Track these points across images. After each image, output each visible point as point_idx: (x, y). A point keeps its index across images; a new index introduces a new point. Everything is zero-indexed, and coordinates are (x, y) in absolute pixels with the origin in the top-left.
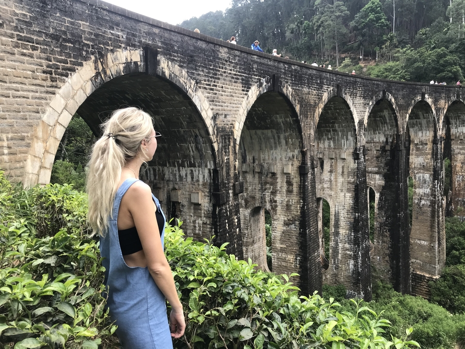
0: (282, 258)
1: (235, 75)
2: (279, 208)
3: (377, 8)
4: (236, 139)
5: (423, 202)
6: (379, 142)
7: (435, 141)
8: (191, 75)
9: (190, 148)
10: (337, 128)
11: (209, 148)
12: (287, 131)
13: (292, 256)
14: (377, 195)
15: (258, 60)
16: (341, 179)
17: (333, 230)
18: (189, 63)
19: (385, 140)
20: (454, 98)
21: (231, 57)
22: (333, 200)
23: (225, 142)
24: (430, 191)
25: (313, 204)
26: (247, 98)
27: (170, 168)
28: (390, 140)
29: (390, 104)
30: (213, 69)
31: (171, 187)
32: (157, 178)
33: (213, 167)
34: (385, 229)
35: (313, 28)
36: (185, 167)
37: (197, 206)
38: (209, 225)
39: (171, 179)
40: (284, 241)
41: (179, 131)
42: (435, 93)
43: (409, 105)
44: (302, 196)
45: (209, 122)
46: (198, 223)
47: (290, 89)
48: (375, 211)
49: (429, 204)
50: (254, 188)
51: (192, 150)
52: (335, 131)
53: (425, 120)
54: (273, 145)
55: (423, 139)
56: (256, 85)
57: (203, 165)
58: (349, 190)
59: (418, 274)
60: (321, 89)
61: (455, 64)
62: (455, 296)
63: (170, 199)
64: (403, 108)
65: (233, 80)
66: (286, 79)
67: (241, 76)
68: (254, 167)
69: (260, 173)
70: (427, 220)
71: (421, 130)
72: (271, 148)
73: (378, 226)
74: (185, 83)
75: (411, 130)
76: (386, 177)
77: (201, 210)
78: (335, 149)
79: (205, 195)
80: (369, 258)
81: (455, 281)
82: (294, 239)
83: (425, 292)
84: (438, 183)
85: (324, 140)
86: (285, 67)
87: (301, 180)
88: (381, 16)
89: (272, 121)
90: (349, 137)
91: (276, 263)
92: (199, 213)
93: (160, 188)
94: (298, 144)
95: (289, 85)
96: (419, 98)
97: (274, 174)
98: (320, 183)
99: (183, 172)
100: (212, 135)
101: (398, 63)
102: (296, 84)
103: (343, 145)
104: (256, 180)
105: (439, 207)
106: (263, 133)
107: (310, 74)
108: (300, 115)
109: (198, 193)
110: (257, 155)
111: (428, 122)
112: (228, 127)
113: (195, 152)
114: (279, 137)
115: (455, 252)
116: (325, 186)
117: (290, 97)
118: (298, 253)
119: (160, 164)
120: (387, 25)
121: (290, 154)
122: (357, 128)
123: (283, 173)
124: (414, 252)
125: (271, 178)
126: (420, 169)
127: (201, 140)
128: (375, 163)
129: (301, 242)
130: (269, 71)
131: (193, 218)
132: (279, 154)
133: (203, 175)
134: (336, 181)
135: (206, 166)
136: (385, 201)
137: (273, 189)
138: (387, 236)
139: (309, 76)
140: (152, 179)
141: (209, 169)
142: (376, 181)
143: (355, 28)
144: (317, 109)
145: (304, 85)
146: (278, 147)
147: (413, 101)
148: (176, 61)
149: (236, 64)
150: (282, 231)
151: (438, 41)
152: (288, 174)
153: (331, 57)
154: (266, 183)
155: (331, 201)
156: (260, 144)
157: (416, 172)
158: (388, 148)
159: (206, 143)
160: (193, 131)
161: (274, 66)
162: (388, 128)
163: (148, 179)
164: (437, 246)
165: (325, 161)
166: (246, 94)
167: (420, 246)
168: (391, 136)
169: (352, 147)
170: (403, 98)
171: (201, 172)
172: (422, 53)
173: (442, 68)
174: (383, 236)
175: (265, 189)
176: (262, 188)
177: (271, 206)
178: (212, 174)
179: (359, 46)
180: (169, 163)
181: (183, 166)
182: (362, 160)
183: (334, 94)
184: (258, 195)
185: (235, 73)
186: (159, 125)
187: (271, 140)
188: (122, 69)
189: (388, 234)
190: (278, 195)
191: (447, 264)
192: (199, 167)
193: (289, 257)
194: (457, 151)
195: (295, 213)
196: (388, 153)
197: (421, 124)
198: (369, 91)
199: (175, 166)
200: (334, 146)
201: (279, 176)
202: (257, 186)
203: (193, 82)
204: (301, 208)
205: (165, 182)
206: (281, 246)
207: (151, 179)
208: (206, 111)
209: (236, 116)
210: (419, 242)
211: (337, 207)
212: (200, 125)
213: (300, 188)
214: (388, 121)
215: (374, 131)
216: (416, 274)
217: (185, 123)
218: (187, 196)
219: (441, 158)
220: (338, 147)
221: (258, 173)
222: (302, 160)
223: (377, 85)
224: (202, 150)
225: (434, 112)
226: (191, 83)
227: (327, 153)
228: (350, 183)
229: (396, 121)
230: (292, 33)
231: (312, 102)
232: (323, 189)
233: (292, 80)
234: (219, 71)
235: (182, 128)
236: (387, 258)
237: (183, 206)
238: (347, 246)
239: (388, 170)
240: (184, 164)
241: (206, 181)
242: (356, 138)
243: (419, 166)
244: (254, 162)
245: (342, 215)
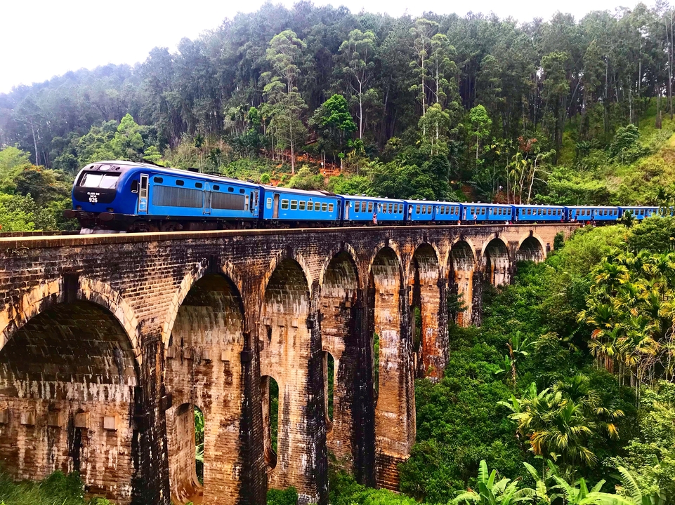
0: (216, 468)
1: (166, 268)
2: (214, 405)
3: (341, 105)
4: (164, 344)
5: (390, 365)
6: (338, 298)
7: (402, 292)
8: (115, 287)
9: (106, 361)
10: (288, 290)
11: (131, 362)
12: (227, 309)
13: (230, 465)
14: (336, 363)
15: (194, 243)
16: (291, 352)
17: (282, 417)
18: (112, 274)
19: (345, 296)
20: (420, 241)
21: (161, 250)
22: (283, 378)
23: (151, 351)
24: (397, 351)
25: (256, 397)
26: (180, 291)
27: (76, 384)
28: (351, 295)
29: (349, 256)
30: (140, 271)
31: (75, 407)
32: (55, 396)
33: (135, 384)
34: (345, 405)
35: (261, 118)
36: (97, 383)
37: (112, 433)
38: (127, 455)
39: (76, 398)
40: (220, 447)
41: (92, 343)
42: (400, 237)
43: (371, 254)
44: (243, 389)
45: (133, 334)
46: (112, 454)
47: (231, 265)
48: (335, 383)
49: (397, 367)
50: (181, 379)
51: (108, 363)
52: (285, 292)
53: (390, 267)
54: (209, 325)
55: (389, 288)
56: (190, 272)
57: (123, 382)
58: (301, 366)
59: (386, 456)
60: (268, 255)
61: (428, 186)
62: (425, 479)
63: (73, 423)
64: (364, 258)
65: (163, 276)
66: (226, 255)
67: (172, 267)
68: (182, 351)
69: (191, 360)
70: (394, 387)
71: (387, 278)
72: (206, 328)
73: (338, 401)
74: (108, 298)
75: (376, 277)
76: (347, 340)
77: (116, 437)
78: (285, 314)
79: (123, 419)
80: (325, 449)
81: (425, 460)
82: (233, 444)
83: (393, 477)
84: (405, 341)
85: (272, 303)
86: (226, 242)
87: (242, 369)
88: (345, 116)
89: (208, 298)
90: (302, 301)
91: (208, 476)
92: (114, 441)
93: (59, 410)
94: (239, 325)
95: (230, 261)
96: (382, 245)
97: (208, 362)
98: (267, 357)
99: (94, 389)
100: (136, 347)
101: (365, 178)
102: (238, 257)
103: (295, 309)
104: (185, 369)
105: (407, 370)
106: (195, 310)
107: (255, 241)
108: (243, 292)
109: (114, 416)
110: (187, 336)
111: (394, 269)
112: (155, 331)
113: (112, 366)
114: (216, 316)
115: (426, 423)
116: (273, 360)
117: (231, 274)
118: (237, 461)
119: (60, 379)
120: (353, 127)
121: (230, 337)
122: (310, 291)
123: (220, 360)
124: (381, 427)
125: (204, 366)
126: (386, 324)
127: (121, 353)
128: (333, 323)
129: (241, 447)
130: (206, 252)
131: (105, 449)
132: (216, 336)
133: (122, 392)
134: (286, 355)
135: (126, 383)
136: (345, 370)
137: (207, 381)
138: (348, 414)
139: (253, 244)
140: (48, 398)
141: (130, 387)
142: (335, 345)
143: (315, 127)
144: (263, 280)
145: (248, 256)
146: (215, 327)
147: (376, 249)
148: (99, 276)
149: (168, 255)
150: (218, 434)
151: (410, 156)
152: (227, 362)
153: (285, 159)
154: (198, 372)
155: (281, 379)
156: (191, 323)
157: (382, 328)
158: (348, 305)
159: (127, 357)
160: (112, 343)
161: (213, 244)
162: (348, 281)
163: (41, 397)
164: (405, 419)
165: (273, 329)
166: (178, 287)
167: (389, 419)
168: (351, 290)
169: (305, 313)
170: (364, 247)
171: (118, 390)
172: (392, 169)
173: (413, 189)
174: (344, 414)
175: (197, 381)
176: (192, 379)
177: (204, 402)
178: (133, 393)
179: (320, 150)
180: (75, 377)
181: (94, 381)
182: (317, 327)
183: (283, 257)
184: (187, 389)
185: (165, 266)
186: (66, 334)
187: (206, 319)
188: (38, 307)
189: (349, 411)
190: (213, 387)
191: (418, 440)
192: (116, 383)
193: (226, 466)
194: (426, 299)
195: (234, 410)
196: (349, 311)
197: (386, 271)
198: (325, 245)
199: (83, 382)
200: (285, 310)
201: (215, 363)
202: (186, 376)
203: (116, 294)
204: (243, 404)
205: (67, 401)
206: (216, 453)
207: (45, 398)
208: (130, 322)
209: (165, 316)
210: (386, 414)
211: (287, 387)
212: (121, 338)
213: (241, 379)
214: (348, 274)
215: (333, 283)
216: (384, 455)
217: (101, 335)
218: (98, 420)
219: (408, 311)
220: (289, 312)
221: (188, 359)
222: (245, 345)
223: (335, 236)
224: (121, 364)
225: (399, 258)
226: (114, 296)
227: (275, 319)
228: (303, 357)
229: (357, 274)
230: (233, 119)
231: (257, 273)
232: (271, 365)
233: (234, 255)
234: (147, 270)
235: (97, 339)
236: (348, 442)
237: (91, 432)
238: (299, 437)
239: (349, 332)
240: (96, 380)
241: (124, 401)
242: (310, 303)
243: (385, 321)
244: (182, 345)
245: (293, 397)
